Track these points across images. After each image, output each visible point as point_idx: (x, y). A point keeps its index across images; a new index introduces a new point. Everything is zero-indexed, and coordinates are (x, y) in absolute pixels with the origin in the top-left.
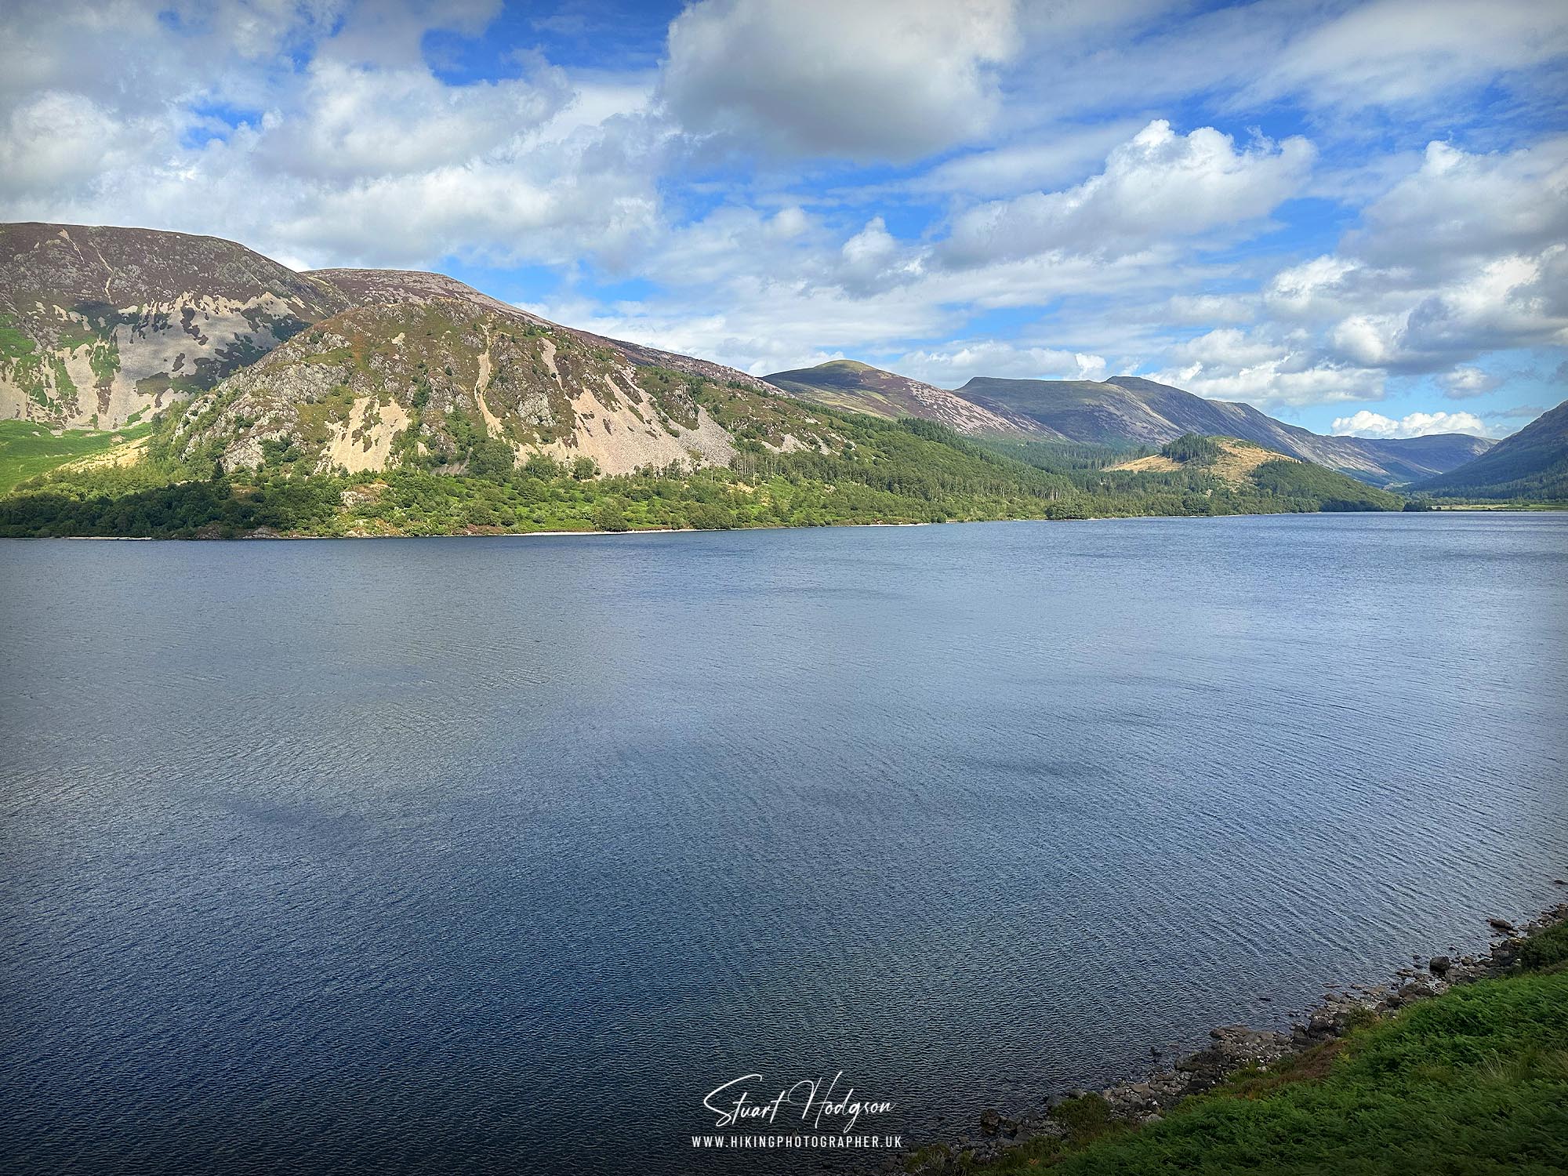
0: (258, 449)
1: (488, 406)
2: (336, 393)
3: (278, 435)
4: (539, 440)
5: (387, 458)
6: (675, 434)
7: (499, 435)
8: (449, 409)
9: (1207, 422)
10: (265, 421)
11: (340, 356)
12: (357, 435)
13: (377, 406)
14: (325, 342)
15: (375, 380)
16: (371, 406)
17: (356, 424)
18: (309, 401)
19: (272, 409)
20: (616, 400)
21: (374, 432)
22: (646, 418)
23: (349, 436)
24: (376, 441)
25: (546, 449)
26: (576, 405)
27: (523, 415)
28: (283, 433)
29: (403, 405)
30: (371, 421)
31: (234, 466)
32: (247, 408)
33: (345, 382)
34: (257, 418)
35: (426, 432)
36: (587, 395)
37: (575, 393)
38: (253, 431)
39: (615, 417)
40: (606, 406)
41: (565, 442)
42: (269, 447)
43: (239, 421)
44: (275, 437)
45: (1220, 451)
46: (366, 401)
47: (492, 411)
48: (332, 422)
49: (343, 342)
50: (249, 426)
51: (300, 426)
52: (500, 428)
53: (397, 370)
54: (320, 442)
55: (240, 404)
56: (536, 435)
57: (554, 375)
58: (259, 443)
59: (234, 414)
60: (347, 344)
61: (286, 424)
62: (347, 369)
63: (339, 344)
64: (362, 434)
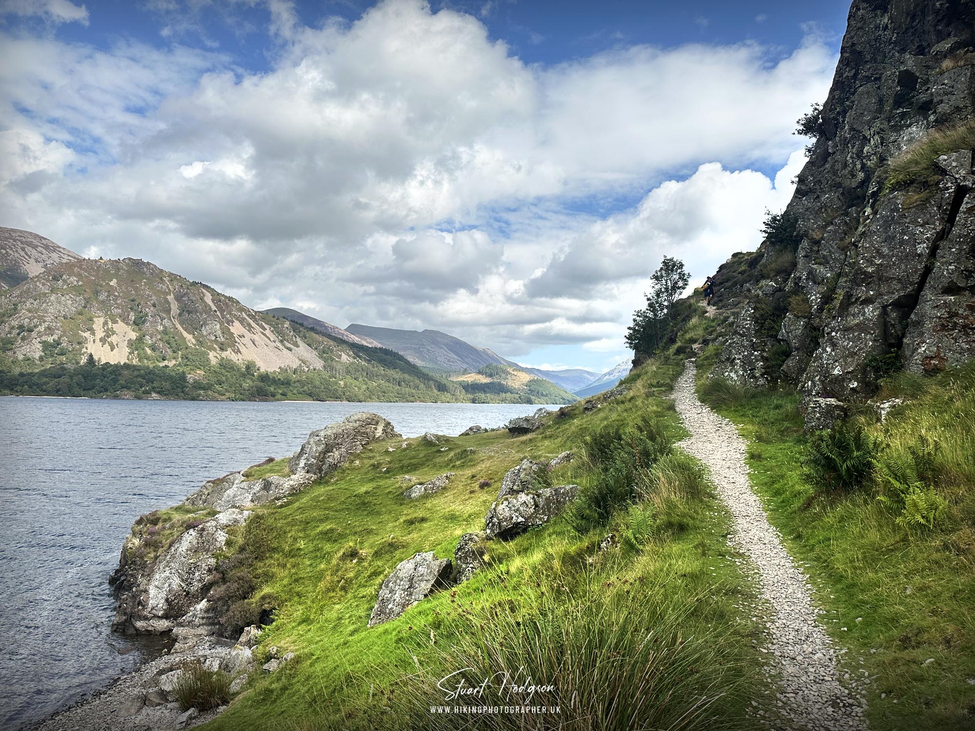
0: (39, 346)
1: (183, 327)
2: (80, 314)
3: (52, 338)
4: (218, 349)
5: (128, 356)
6: (290, 350)
7: (195, 345)
8: (160, 328)
9: (474, 358)
10: (42, 328)
11: (79, 291)
12: (103, 341)
13: (110, 323)
14: (65, 281)
15: (105, 306)
16: (105, 323)
17: (100, 334)
18: (65, 317)
19: (45, 321)
20: (253, 328)
21: (113, 339)
22: (272, 339)
23: (98, 341)
24: (117, 345)
25: (224, 354)
26: (232, 329)
27: (205, 333)
28: (56, 337)
29: (127, 324)
30: (109, 333)
31: (22, 356)
32: (27, 320)
33: (85, 307)
34: (36, 326)
35: (148, 340)
36: (237, 323)
37: (231, 322)
38: (34, 334)
39: (256, 337)
40: (248, 331)
41: (233, 351)
42: (46, 345)
43: (21, 327)
44: (50, 339)
45: (509, 373)
46: (102, 320)
47: (185, 330)
48: (85, 332)
49: (78, 282)
50: (30, 331)
51: (64, 333)
52: (193, 341)
53: (119, 302)
54: (79, 343)
55: (21, 317)
56: (215, 346)
57: (215, 311)
58: (39, 342)
59: (17, 323)
60: (80, 283)
61: (56, 331)
62: (85, 298)
63: (75, 283)
64: (106, 340)
